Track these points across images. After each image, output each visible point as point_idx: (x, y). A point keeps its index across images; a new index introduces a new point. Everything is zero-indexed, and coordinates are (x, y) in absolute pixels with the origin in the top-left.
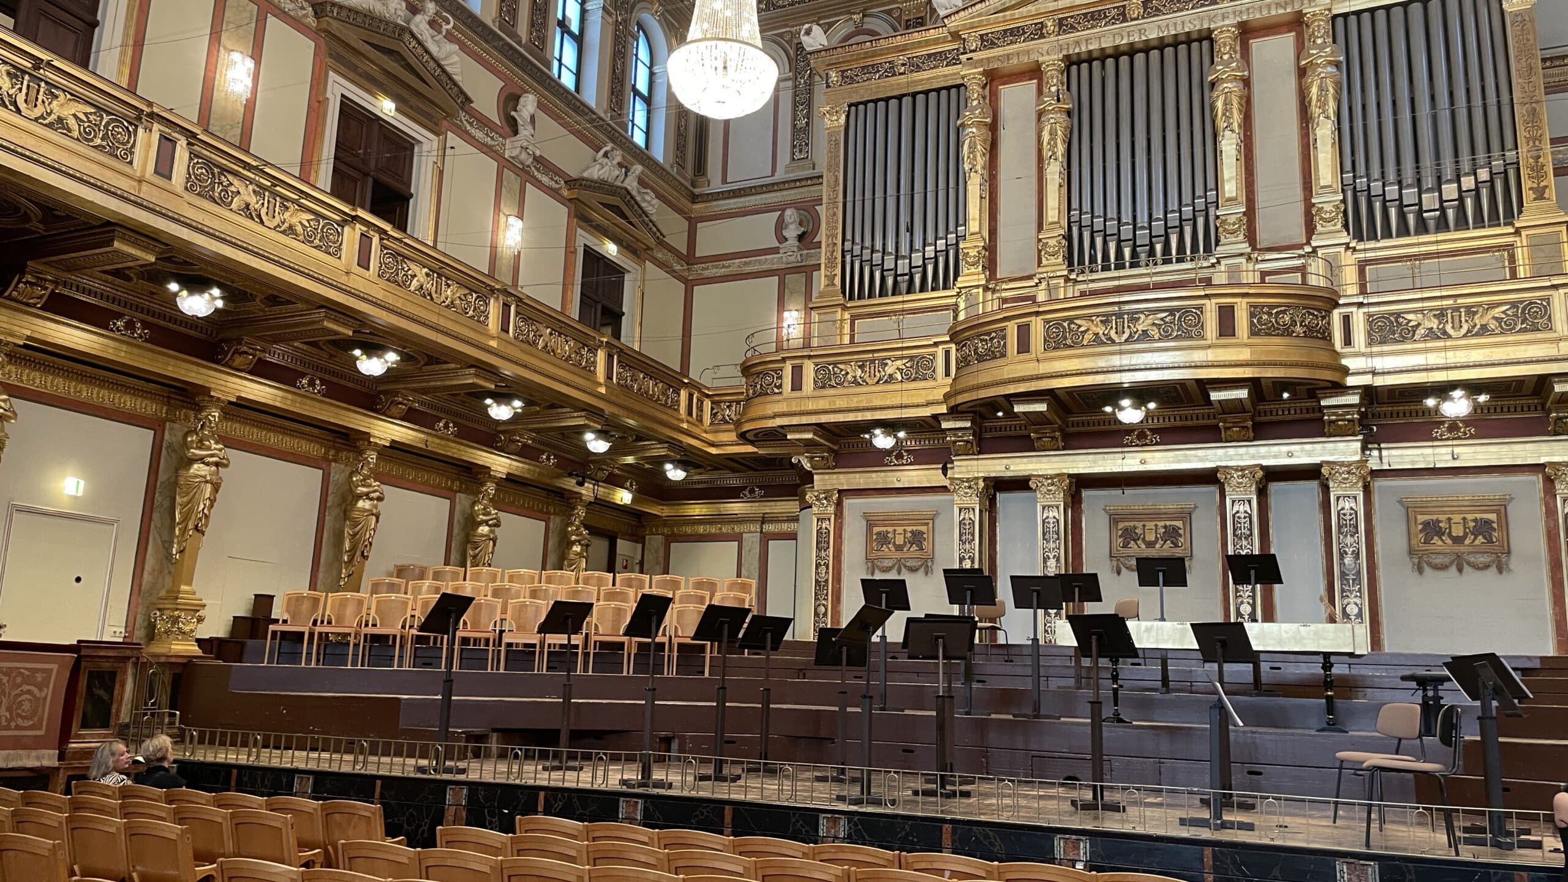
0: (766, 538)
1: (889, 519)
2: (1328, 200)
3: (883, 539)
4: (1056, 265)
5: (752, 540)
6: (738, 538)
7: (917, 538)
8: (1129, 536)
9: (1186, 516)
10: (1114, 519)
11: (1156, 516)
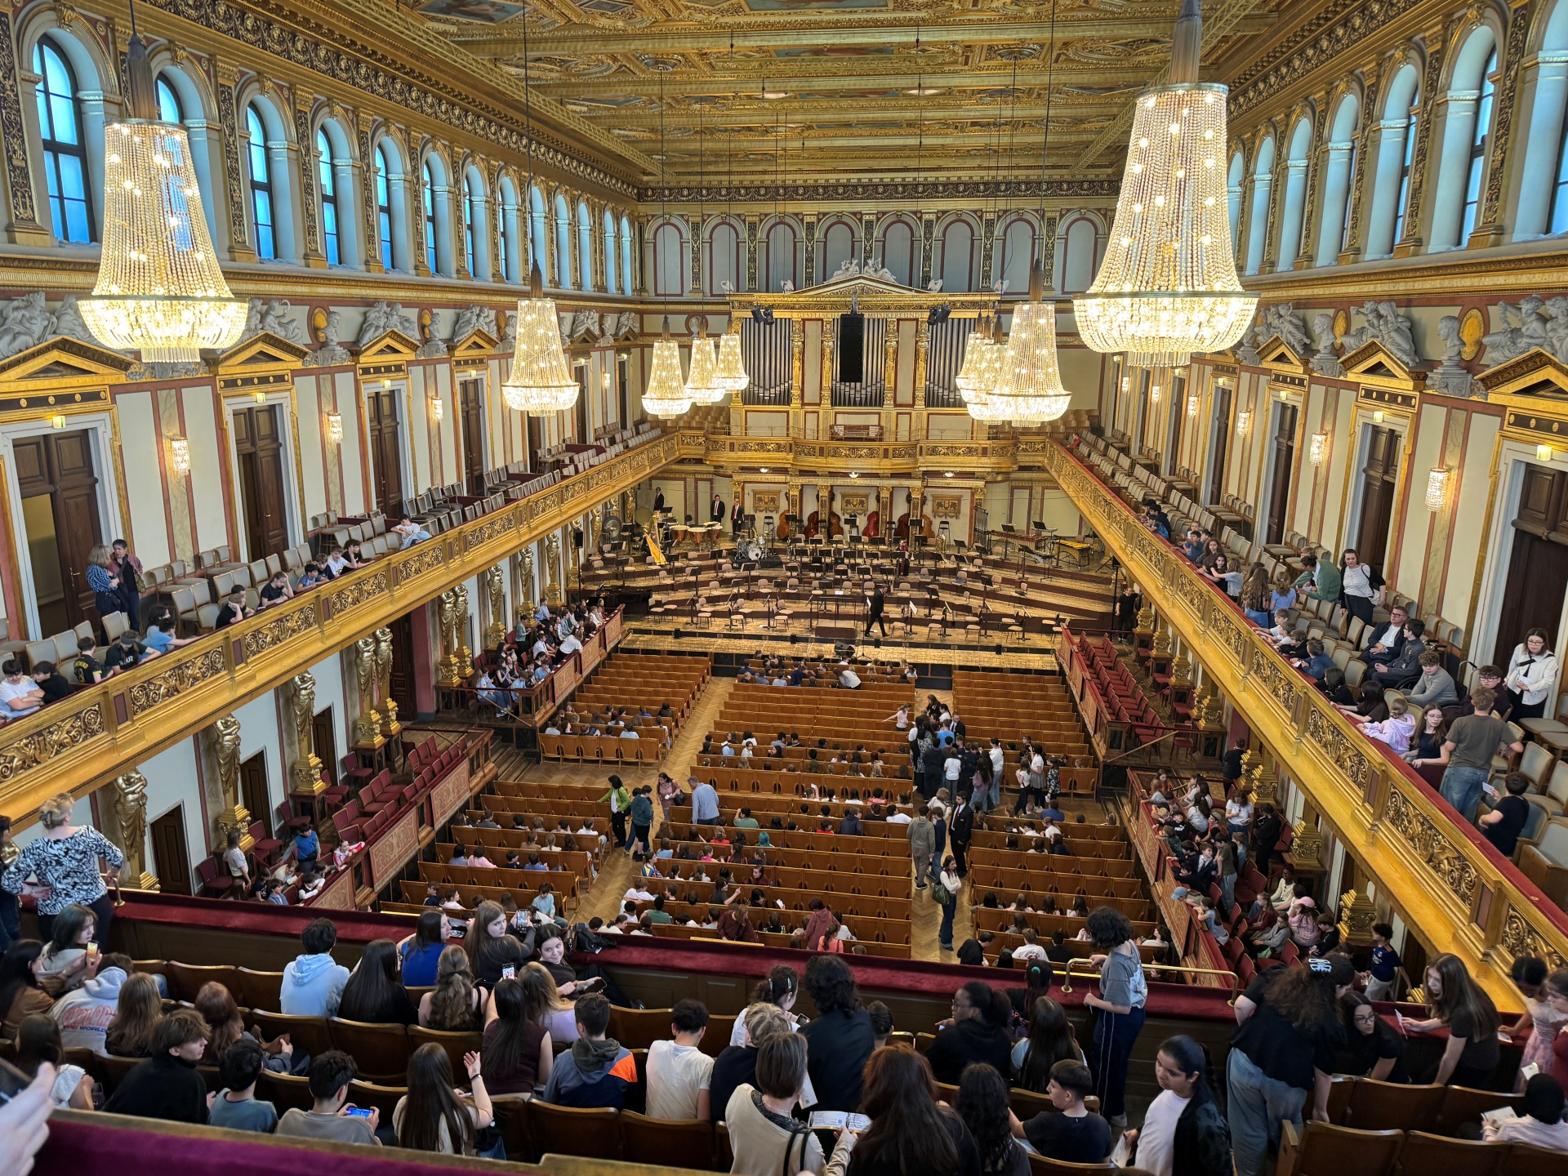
0: (697, 480)
1: (761, 492)
2: (921, 394)
3: (760, 500)
4: (826, 403)
5: (690, 480)
6: (685, 480)
7: (773, 500)
8: (848, 502)
9: (867, 496)
10: (843, 496)
11: (857, 496)
